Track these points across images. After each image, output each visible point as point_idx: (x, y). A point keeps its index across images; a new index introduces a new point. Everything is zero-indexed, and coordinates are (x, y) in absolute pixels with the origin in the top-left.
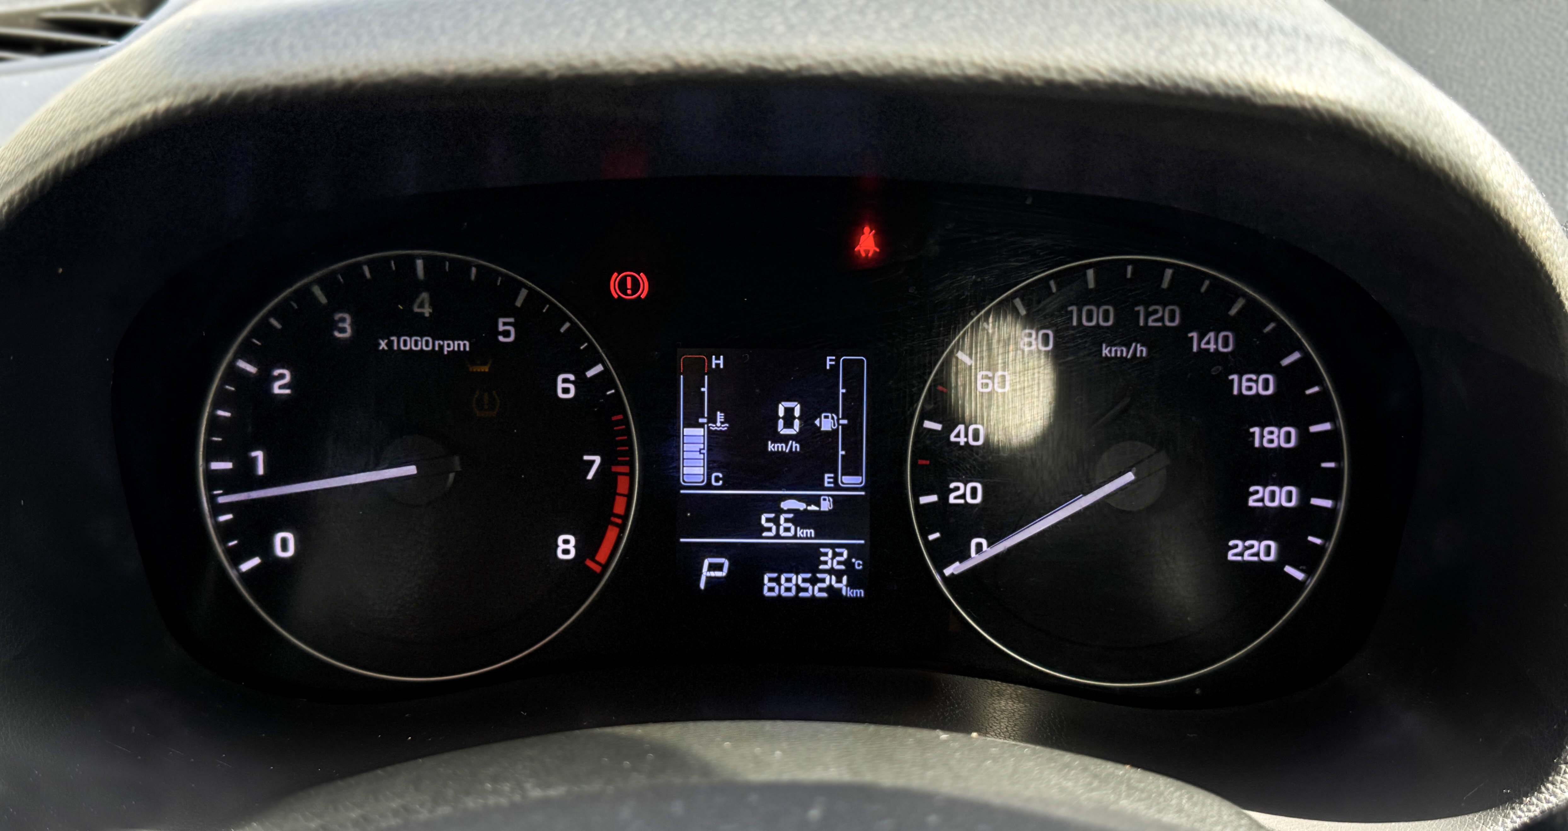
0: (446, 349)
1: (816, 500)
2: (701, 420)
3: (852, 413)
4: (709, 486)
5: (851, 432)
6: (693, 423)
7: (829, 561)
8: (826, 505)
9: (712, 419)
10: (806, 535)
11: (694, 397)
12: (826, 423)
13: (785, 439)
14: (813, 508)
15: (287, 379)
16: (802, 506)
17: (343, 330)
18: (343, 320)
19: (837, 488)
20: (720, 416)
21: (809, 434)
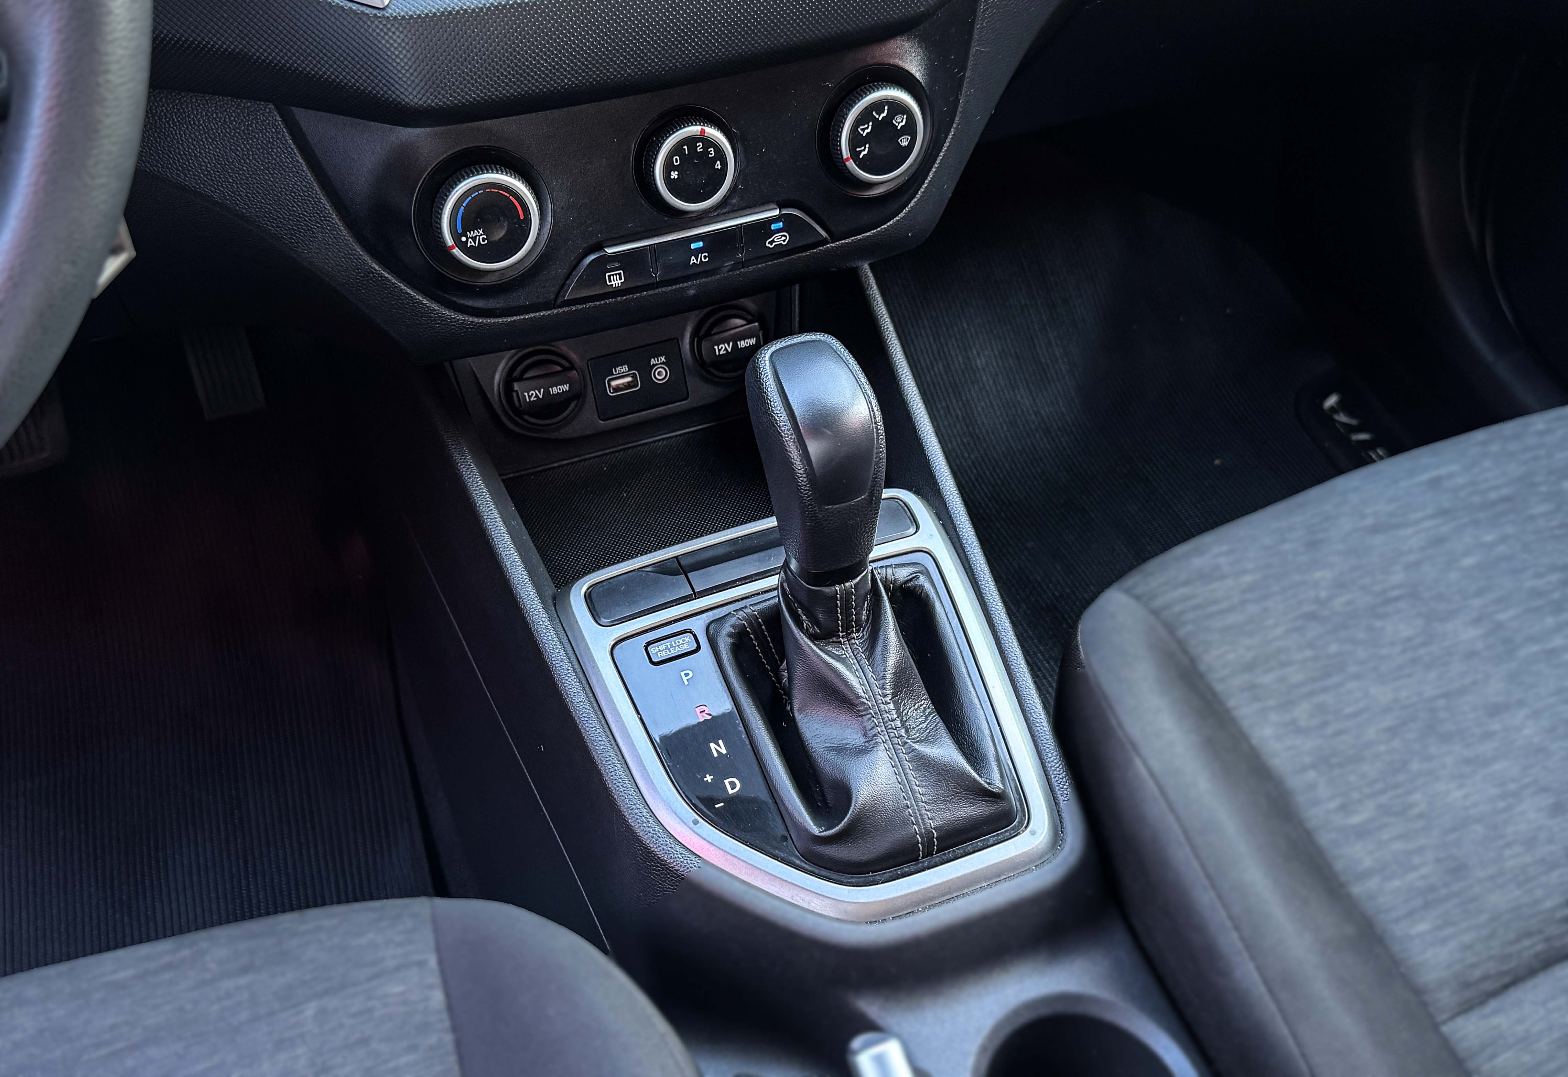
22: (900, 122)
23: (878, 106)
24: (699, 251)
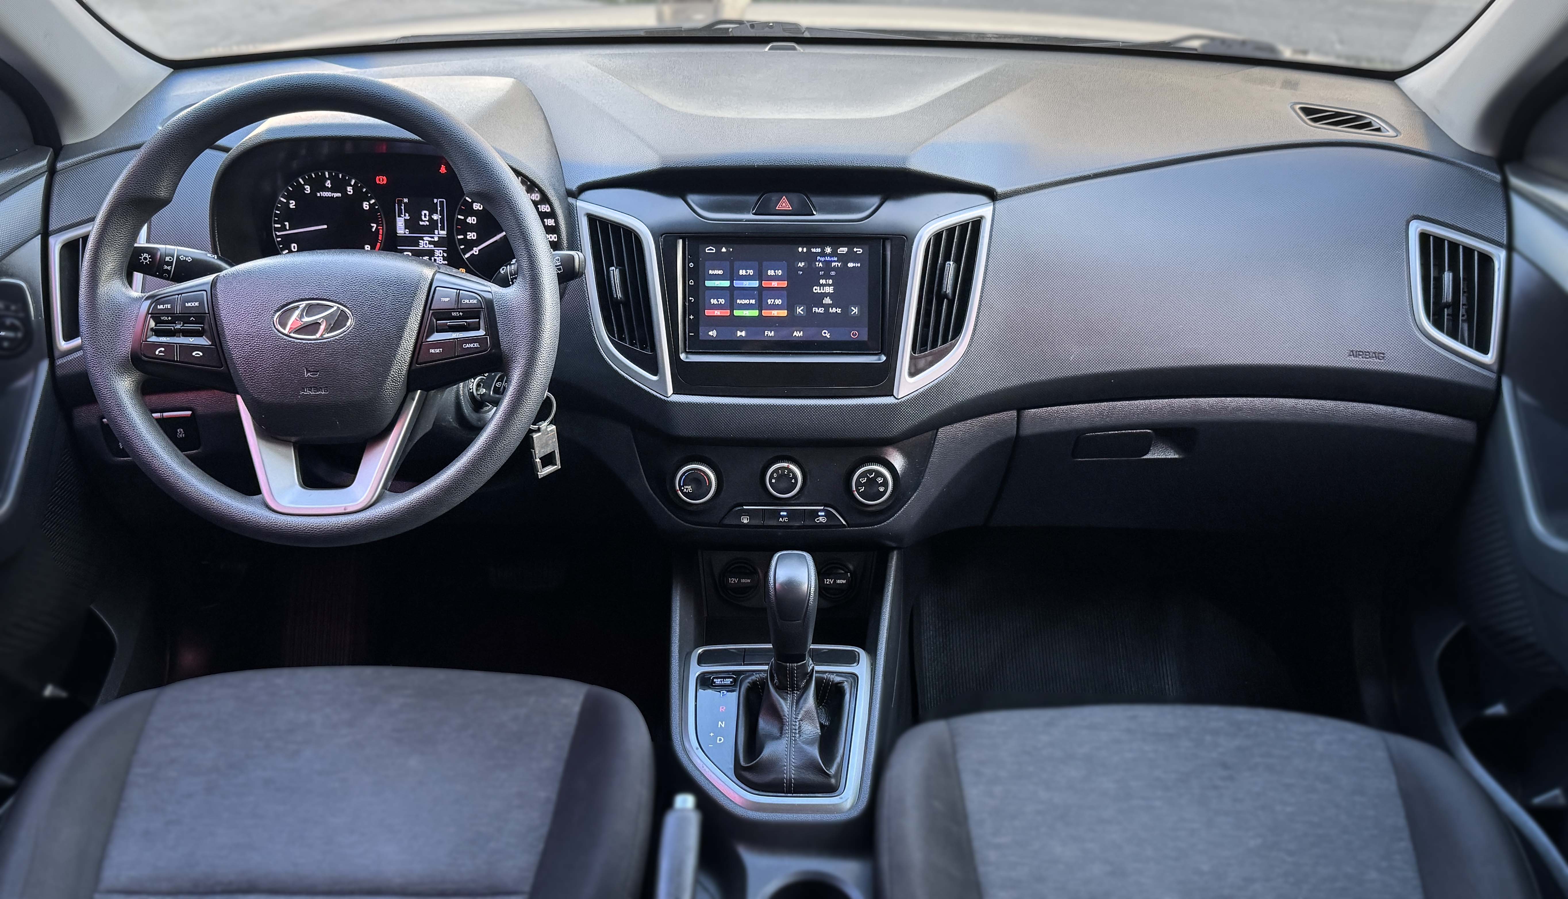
0: (335, 197)
1: (433, 237)
2: (402, 216)
3: (442, 214)
4: (405, 233)
5: (442, 220)
6: (399, 216)
7: (437, 253)
8: (436, 239)
9: (405, 215)
10: (432, 247)
11: (400, 210)
12: (435, 217)
13: (424, 221)
14: (433, 240)
15: (294, 204)
16: (430, 239)
17: (307, 191)
18: (307, 188)
19: (439, 234)
20: (407, 215)
21: (431, 220)
22: (880, 480)
23: (870, 471)
24: (784, 516)
